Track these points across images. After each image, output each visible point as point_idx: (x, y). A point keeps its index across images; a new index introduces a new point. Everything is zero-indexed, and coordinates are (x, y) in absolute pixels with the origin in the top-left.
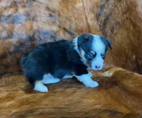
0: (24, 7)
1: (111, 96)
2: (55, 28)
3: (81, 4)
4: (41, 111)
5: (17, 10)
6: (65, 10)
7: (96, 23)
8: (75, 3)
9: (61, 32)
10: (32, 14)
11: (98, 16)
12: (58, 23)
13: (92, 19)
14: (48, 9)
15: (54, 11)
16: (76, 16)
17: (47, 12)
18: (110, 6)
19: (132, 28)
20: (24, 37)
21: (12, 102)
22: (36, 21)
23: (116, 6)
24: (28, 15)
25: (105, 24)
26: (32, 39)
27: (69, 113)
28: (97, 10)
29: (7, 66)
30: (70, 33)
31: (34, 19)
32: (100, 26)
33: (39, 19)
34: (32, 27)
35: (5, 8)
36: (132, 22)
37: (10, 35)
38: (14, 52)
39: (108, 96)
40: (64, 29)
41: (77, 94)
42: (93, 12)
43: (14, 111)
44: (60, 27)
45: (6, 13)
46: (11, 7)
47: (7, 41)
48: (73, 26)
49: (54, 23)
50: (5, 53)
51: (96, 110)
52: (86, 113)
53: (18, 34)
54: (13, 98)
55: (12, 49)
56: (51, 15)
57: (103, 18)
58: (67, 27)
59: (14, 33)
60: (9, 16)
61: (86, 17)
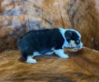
0: (19, 5)
1: (78, 64)
2: (39, 19)
3: (57, 3)
4: (32, 72)
5: (14, 7)
7: (67, 16)
8: (53, 2)
9: (44, 22)
10: (24, 10)
11: (68, 12)
12: (42, 16)
13: (64, 14)
14: (35, 6)
15: (39, 8)
17: (34, 9)
18: (77, 5)
19: (91, 20)
20: (19, 25)
21: (12, 67)
22: (27, 14)
23: (81, 5)
24: (21, 10)
25: (73, 17)
26: (24, 26)
27: (51, 74)
28: (67, 7)
29: (8, 44)
30: (49, 22)
31: (25, 13)
32: (70, 18)
33: (29, 13)
34: (24, 18)
35: (7, 5)
36: (91, 15)
37: (10, 23)
38: (12, 35)
39: (76, 64)
40: (46, 20)
41: (55, 62)
42: (65, 9)
43: (14, 72)
45: (7, 9)
46: (10, 4)
47: (7, 27)
48: (52, 18)
49: (39, 16)
50: (7, 35)
51: (68, 72)
52: (62, 74)
53: (15, 23)
54: (12, 64)
55: (11, 33)
56: (37, 11)
57: (72, 13)
59: (13, 22)
60: (9, 11)
61: (60, 12)
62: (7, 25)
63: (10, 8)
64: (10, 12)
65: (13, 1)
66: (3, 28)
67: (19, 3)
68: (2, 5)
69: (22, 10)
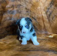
3: (40, 7)
6: (33, 9)
7: (46, 15)
8: (37, 7)
12: (30, 15)
13: (44, 14)
15: (28, 10)
16: (37, 12)
25: (50, 16)
28: (46, 10)
33: (22, 12)
34: (19, 16)
40: (32, 17)
44: (30, 16)
48: (36, 16)
49: (28, 14)
56: (27, 11)
57: (49, 13)
58: (33, 17)
61: (42, 13)
62: (9, 20)
63: (11, 9)
64: (11, 12)
65: (13, 5)
66: (7, 21)
67: (16, 6)
68: (6, 7)
69: (18, 11)
